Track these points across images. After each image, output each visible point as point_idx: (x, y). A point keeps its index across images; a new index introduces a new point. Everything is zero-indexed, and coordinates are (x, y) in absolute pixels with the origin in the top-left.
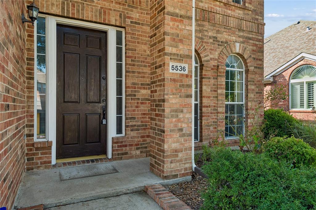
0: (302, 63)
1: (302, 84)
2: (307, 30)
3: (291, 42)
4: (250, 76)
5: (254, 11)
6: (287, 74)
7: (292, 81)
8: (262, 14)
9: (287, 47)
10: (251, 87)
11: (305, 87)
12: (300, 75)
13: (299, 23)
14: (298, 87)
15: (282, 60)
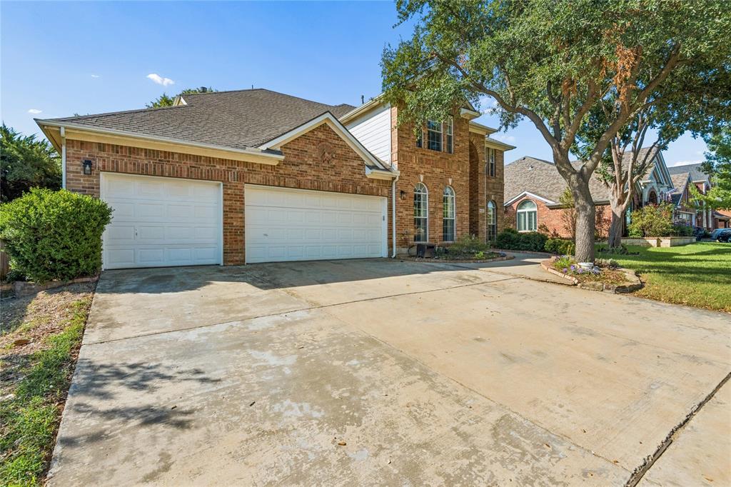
0: (525, 198)
1: (525, 213)
2: (530, 169)
3: (518, 178)
4: (498, 211)
5: (500, 179)
6: (515, 206)
7: (519, 211)
8: (503, 180)
9: (515, 182)
10: (499, 216)
11: (527, 214)
12: (523, 207)
13: (524, 159)
14: (523, 215)
15: (511, 194)
